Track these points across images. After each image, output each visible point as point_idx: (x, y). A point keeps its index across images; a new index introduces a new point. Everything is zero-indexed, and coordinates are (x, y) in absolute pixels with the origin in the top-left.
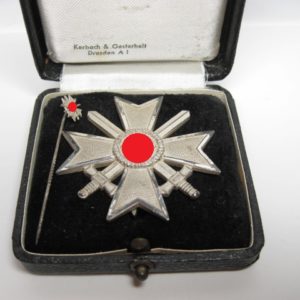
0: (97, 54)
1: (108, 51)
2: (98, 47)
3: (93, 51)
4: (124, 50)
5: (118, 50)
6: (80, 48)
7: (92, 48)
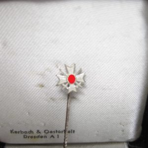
0: (32, 137)
1: (41, 135)
2: (31, 132)
3: (28, 135)
4: (55, 135)
5: (50, 135)
6: (16, 132)
7: (26, 132)
